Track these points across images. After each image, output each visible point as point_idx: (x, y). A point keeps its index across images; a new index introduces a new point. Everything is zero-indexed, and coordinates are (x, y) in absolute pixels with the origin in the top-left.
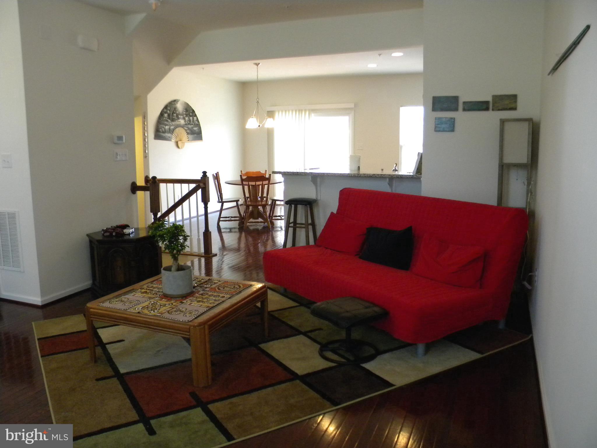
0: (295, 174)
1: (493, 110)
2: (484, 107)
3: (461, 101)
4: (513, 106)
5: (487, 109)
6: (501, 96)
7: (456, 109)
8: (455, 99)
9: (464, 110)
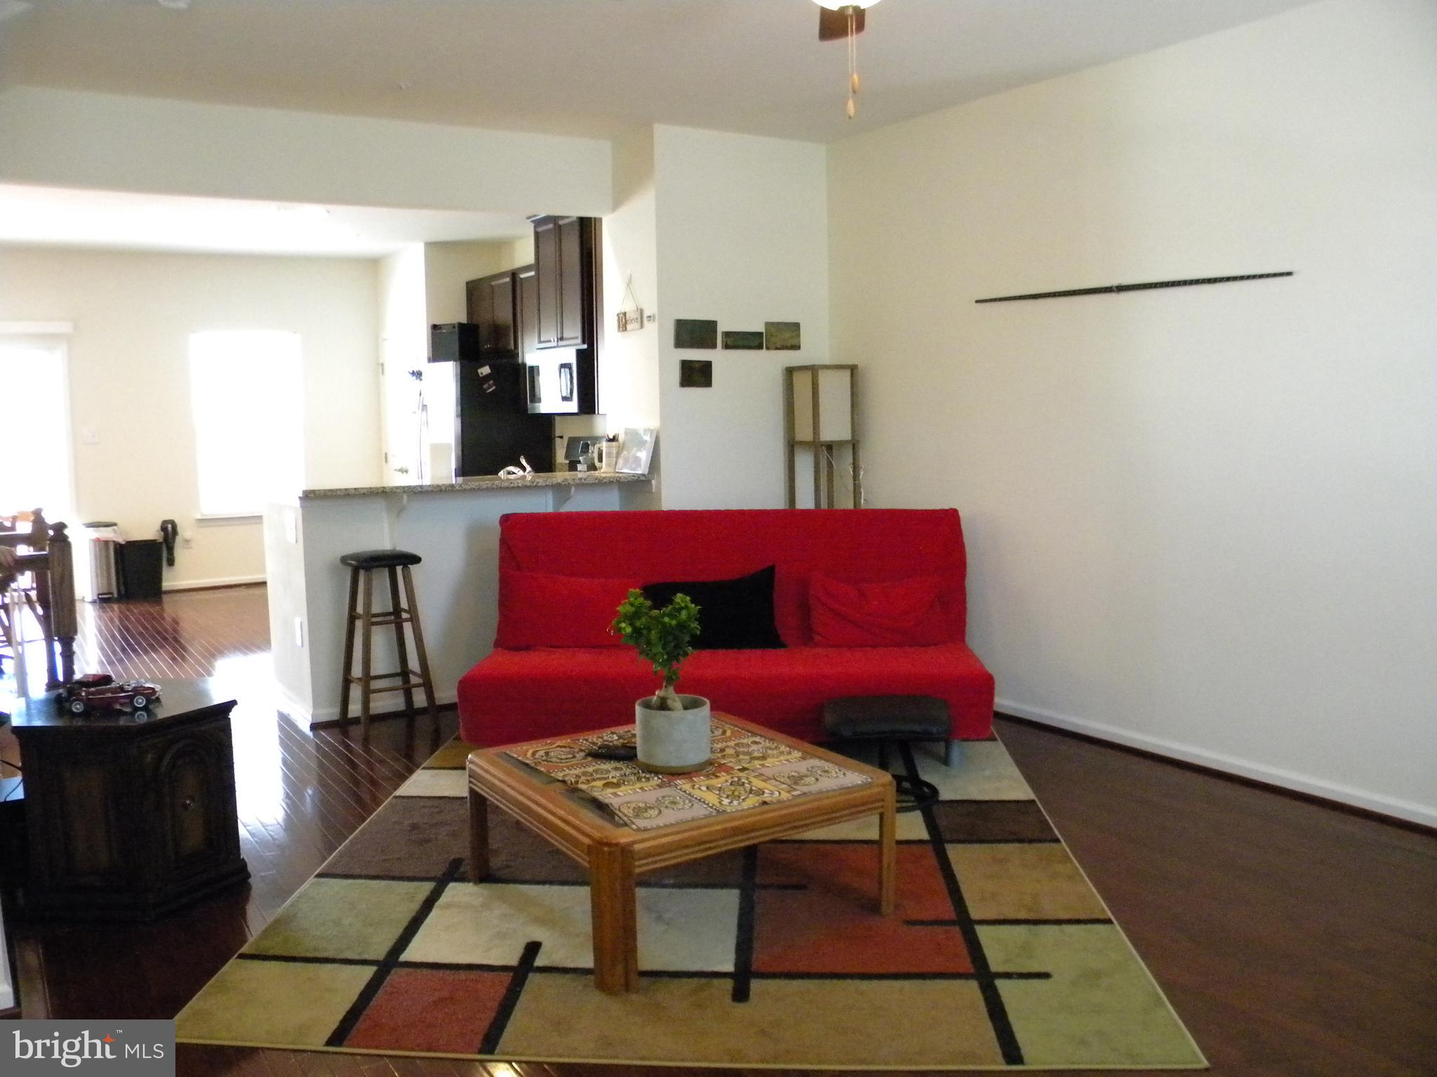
0: (378, 493)
1: (768, 348)
2: (757, 342)
3: (721, 329)
4: (794, 342)
5: (760, 347)
6: (779, 324)
7: (713, 346)
8: (710, 326)
9: (727, 346)
